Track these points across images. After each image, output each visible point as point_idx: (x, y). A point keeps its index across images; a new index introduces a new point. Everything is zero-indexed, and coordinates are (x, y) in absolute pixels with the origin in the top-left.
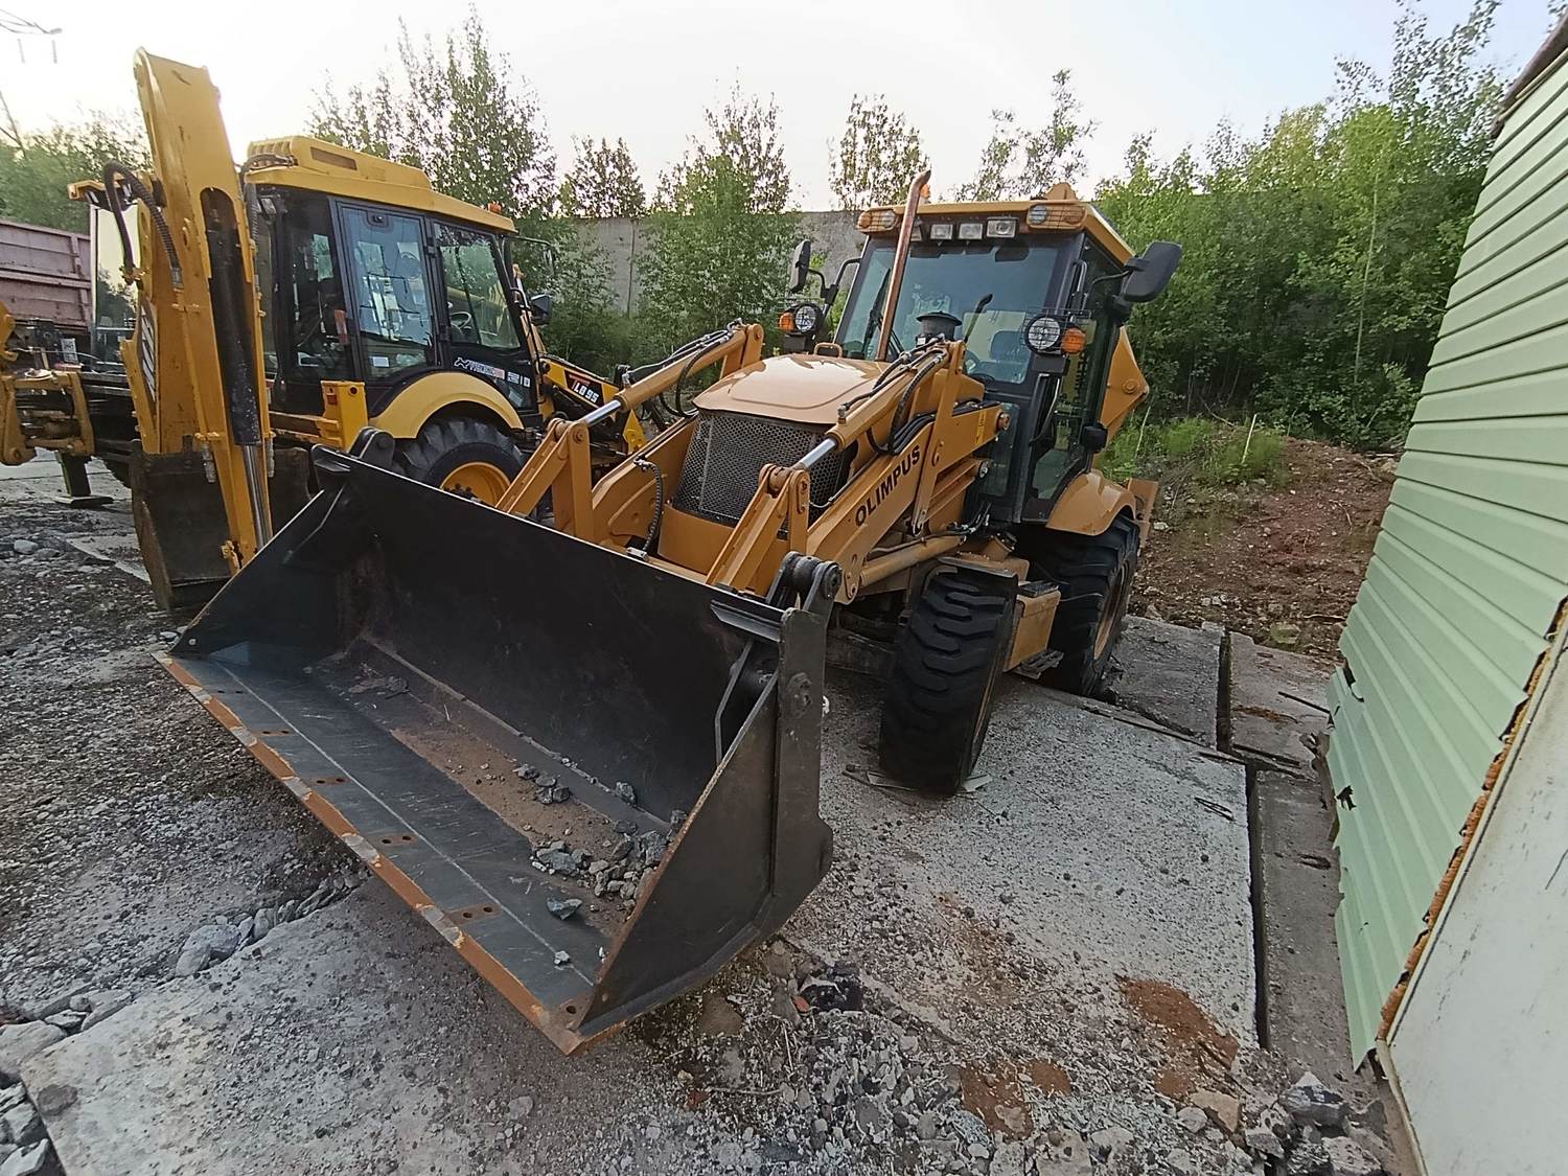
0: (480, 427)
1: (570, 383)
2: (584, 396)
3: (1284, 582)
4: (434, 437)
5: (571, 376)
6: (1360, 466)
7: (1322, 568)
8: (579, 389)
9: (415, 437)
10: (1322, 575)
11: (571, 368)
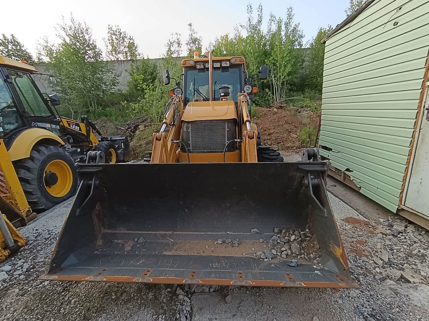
0: (52, 147)
1: (69, 125)
2: (75, 129)
3: (268, 137)
4: (36, 155)
5: (69, 122)
6: (270, 111)
7: (273, 133)
8: (72, 126)
9: (29, 157)
10: (274, 134)
11: (68, 119)
